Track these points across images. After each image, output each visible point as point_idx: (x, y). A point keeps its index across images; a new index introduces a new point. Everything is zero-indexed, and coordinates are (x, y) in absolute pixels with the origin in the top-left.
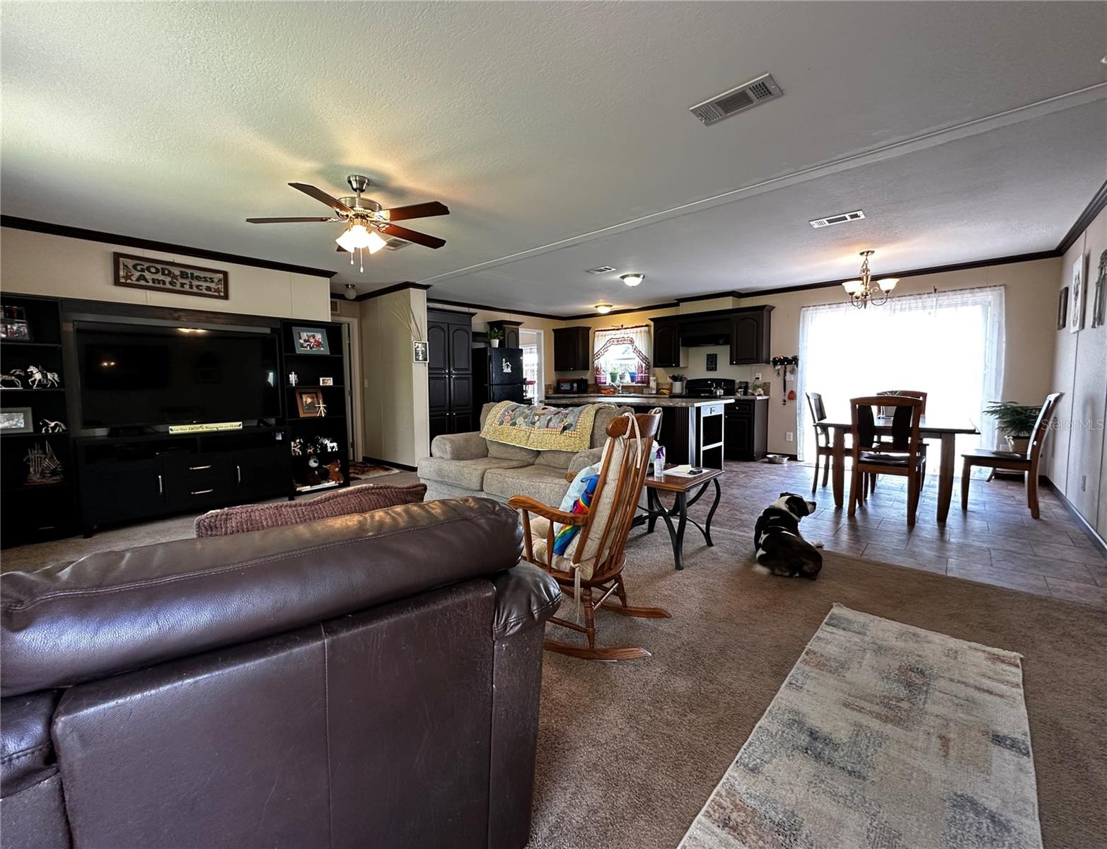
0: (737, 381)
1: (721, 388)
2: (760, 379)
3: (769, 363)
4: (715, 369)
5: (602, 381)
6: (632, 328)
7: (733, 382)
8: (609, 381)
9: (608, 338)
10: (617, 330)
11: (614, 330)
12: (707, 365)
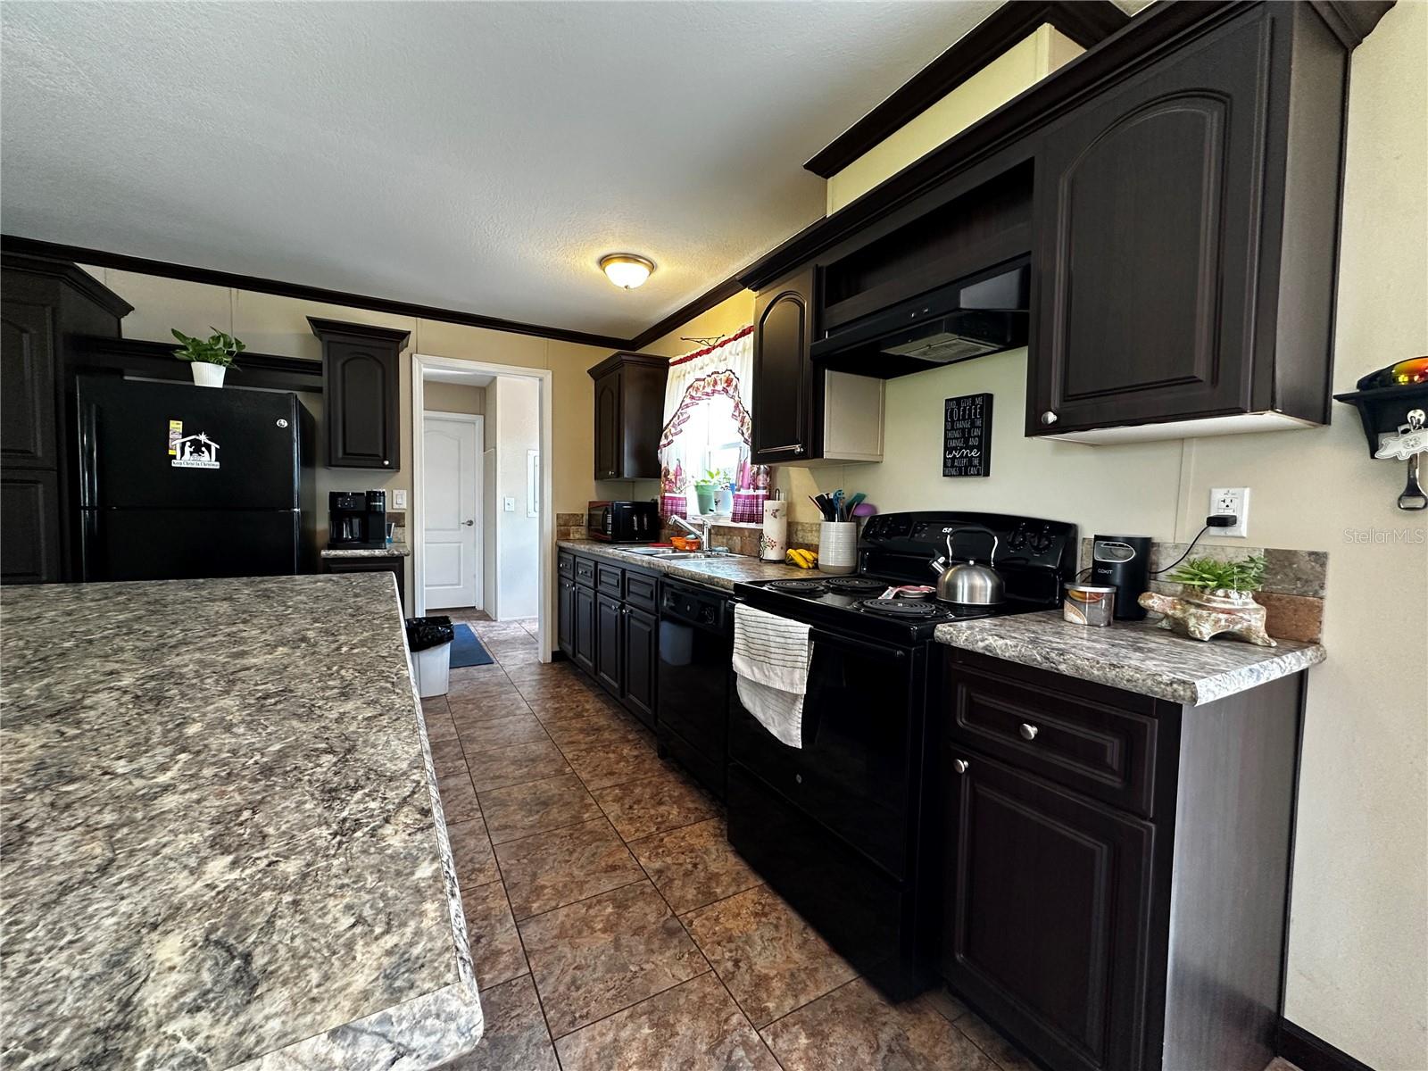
0: (1088, 532)
1: (983, 562)
2: (1242, 528)
3: (1325, 419)
4: (981, 467)
5: (680, 509)
6: (735, 339)
7: (1064, 533)
8: (692, 508)
9: (690, 380)
10: (708, 351)
11: (700, 354)
12: (947, 449)
